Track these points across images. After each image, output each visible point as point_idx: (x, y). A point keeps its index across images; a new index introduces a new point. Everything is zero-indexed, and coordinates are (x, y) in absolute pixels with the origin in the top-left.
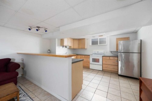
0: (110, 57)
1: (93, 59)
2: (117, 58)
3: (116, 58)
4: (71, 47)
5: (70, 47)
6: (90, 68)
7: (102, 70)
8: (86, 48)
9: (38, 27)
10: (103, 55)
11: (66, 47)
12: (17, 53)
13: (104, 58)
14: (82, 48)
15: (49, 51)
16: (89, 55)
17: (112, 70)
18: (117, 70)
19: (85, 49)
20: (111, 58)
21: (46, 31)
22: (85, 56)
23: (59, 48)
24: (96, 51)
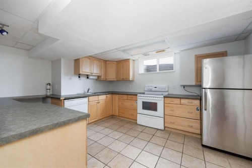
1: (143, 102)
2: (199, 101)
3: (197, 102)
4: (101, 76)
5: (98, 76)
6: (138, 122)
7: (162, 128)
8: (131, 79)
10: (166, 95)
11: (88, 78)
13: (168, 100)
14: (123, 80)
15: (48, 87)
16: (136, 95)
19: (129, 80)
20: (183, 101)
22: (129, 96)
23: (70, 79)
24: (151, 85)
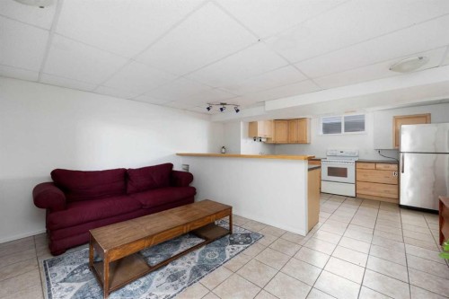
0: (376, 163)
1: (329, 169)
2: (396, 166)
3: (394, 167)
4: (271, 139)
5: (267, 139)
7: (356, 197)
8: (308, 142)
9: (222, 104)
10: (357, 159)
11: (261, 141)
12: (178, 154)
13: (360, 165)
14: (297, 143)
15: (223, 150)
16: (320, 160)
17: (383, 195)
18: (396, 197)
20: (378, 166)
21: (237, 111)
23: (246, 142)
24: (335, 149)
